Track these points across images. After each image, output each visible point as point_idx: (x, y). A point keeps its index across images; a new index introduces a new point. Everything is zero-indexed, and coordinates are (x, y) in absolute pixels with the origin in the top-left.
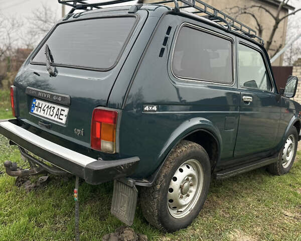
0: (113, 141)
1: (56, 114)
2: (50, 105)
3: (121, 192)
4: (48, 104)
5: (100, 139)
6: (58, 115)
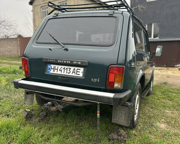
0: (121, 83)
1: (73, 72)
2: (66, 67)
3: (119, 110)
4: (63, 67)
5: (114, 82)
6: (75, 72)
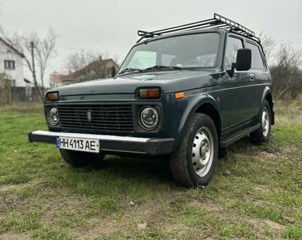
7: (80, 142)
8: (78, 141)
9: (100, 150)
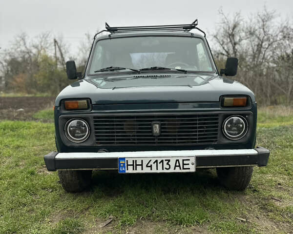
7: (165, 163)
8: (162, 161)
9: (197, 169)
